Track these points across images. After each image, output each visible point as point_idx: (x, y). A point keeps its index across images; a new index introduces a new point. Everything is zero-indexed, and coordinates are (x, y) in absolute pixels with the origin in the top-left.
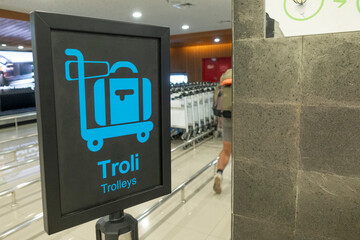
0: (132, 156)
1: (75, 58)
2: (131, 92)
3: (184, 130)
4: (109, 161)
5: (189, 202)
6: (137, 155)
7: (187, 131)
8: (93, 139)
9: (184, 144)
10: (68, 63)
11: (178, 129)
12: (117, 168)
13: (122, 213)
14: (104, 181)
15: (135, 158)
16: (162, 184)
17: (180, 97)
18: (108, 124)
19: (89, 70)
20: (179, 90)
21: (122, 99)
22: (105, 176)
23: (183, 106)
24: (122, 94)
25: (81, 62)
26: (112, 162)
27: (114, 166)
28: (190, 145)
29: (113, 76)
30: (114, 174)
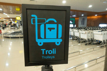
0: (53, 49)
1: (34, 17)
2: (54, 29)
3: (102, 42)
4: (45, 49)
5: (99, 64)
6: (55, 49)
7: (103, 42)
8: (40, 42)
9: (101, 46)
10: (32, 19)
11: (100, 41)
12: (48, 52)
13: (49, 66)
14: (43, 55)
15: (54, 50)
16: (64, 60)
17: (101, 31)
18: (45, 38)
19: (39, 21)
20: (102, 29)
21: (50, 31)
22: (43, 54)
23: (102, 34)
24: (50, 29)
25: (36, 19)
26: (46, 50)
27: (46, 51)
28: (103, 46)
29: (47, 23)
30: (46, 53)
